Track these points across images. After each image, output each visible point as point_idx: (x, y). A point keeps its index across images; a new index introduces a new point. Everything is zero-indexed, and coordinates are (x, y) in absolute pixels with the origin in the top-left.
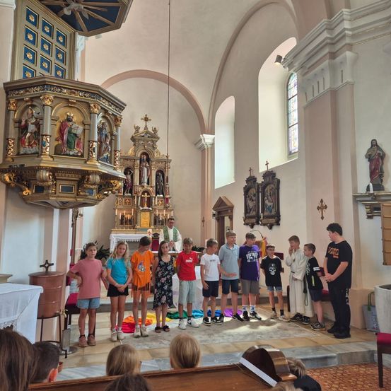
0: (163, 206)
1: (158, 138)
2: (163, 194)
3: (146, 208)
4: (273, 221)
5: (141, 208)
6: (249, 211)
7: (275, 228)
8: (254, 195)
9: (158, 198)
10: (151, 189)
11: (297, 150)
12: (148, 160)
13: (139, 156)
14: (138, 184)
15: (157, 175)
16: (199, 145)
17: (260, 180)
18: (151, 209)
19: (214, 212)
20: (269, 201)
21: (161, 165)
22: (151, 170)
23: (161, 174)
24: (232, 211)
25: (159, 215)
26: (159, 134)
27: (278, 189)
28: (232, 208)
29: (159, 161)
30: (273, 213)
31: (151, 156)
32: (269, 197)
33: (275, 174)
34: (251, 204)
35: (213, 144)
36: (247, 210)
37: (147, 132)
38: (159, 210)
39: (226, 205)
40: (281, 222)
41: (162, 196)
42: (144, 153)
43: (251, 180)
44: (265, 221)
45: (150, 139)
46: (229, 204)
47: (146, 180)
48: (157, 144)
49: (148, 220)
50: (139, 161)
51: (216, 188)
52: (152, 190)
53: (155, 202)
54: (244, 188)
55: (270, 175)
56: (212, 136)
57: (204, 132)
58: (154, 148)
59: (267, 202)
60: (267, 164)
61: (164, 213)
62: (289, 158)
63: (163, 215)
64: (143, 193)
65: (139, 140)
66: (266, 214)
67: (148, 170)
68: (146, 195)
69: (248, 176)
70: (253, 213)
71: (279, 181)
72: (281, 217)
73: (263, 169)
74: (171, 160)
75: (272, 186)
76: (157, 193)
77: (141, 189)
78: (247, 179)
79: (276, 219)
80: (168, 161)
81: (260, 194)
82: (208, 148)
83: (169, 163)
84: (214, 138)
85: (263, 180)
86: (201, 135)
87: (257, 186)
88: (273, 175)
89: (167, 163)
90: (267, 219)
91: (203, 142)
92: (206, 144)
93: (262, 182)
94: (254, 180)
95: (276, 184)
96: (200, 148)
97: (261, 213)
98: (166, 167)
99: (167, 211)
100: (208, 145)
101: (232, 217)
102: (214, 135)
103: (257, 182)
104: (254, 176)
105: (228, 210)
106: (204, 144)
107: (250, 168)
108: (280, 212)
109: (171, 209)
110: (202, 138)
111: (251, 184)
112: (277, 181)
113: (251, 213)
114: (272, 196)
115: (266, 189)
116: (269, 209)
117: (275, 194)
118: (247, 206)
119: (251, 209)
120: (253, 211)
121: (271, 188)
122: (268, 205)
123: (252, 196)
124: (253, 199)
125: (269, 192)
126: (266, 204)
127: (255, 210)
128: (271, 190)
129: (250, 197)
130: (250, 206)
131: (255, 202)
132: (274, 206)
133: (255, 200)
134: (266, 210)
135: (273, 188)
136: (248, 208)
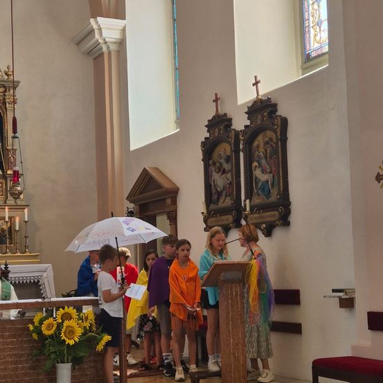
2: (1, 167)
6: (215, 197)
7: (278, 233)
8: (228, 159)
11: (326, 49)
17: (240, 122)
19: (131, 206)
20: (263, 171)
24: (174, 202)
27: (284, 139)
28: (174, 193)
30: (274, 197)
32: (263, 162)
33: (275, 105)
34: (220, 181)
35: (122, 43)
36: (211, 195)
39: (159, 186)
43: (220, 123)
44: (255, 218)
46: (167, 185)
51: (132, 148)
54: (203, 144)
55: (263, 109)
56: (119, 23)
57: (97, 12)
59: (257, 173)
60: (256, 83)
61: (7, 213)
62: (305, 70)
63: (2, 218)
66: (257, 200)
69: (211, 114)
70: (226, 202)
71: (285, 122)
72: (293, 207)
73: (246, 95)
74: (19, 82)
75: (270, 134)
78: (209, 121)
79: (280, 211)
80: (11, 84)
81: (242, 154)
82: (110, 53)
83: (14, 88)
84: (125, 27)
85: (248, 123)
86: (92, 21)
87: (233, 138)
88: (270, 109)
89: (9, 91)
90: (259, 213)
91: (97, 36)
92: (106, 43)
93: (246, 127)
94: (226, 123)
95: (279, 130)
96: (89, 53)
97: (245, 201)
98: (7, 101)
99: (12, 208)
100: (110, 45)
101: (176, 215)
102: (125, 19)
103: (233, 127)
104: (226, 115)
105: (165, 199)
106: (100, 41)
107: (216, 94)
108: (289, 194)
109: (24, 203)
110: (95, 27)
111: (219, 133)
112: (280, 122)
113: (221, 201)
114: (271, 158)
115: (256, 143)
116: (263, 190)
117: (276, 152)
118: (210, 186)
119: (221, 192)
120: (226, 196)
121: (267, 139)
122: (260, 180)
123: (222, 161)
124: (224, 169)
125: (262, 149)
126: (256, 178)
127: (230, 195)
128: (268, 144)
129: (218, 164)
130: (219, 184)
131: (229, 175)
132: (276, 182)
133: (229, 171)
134: (255, 191)
135: (271, 139)
136: (214, 191)
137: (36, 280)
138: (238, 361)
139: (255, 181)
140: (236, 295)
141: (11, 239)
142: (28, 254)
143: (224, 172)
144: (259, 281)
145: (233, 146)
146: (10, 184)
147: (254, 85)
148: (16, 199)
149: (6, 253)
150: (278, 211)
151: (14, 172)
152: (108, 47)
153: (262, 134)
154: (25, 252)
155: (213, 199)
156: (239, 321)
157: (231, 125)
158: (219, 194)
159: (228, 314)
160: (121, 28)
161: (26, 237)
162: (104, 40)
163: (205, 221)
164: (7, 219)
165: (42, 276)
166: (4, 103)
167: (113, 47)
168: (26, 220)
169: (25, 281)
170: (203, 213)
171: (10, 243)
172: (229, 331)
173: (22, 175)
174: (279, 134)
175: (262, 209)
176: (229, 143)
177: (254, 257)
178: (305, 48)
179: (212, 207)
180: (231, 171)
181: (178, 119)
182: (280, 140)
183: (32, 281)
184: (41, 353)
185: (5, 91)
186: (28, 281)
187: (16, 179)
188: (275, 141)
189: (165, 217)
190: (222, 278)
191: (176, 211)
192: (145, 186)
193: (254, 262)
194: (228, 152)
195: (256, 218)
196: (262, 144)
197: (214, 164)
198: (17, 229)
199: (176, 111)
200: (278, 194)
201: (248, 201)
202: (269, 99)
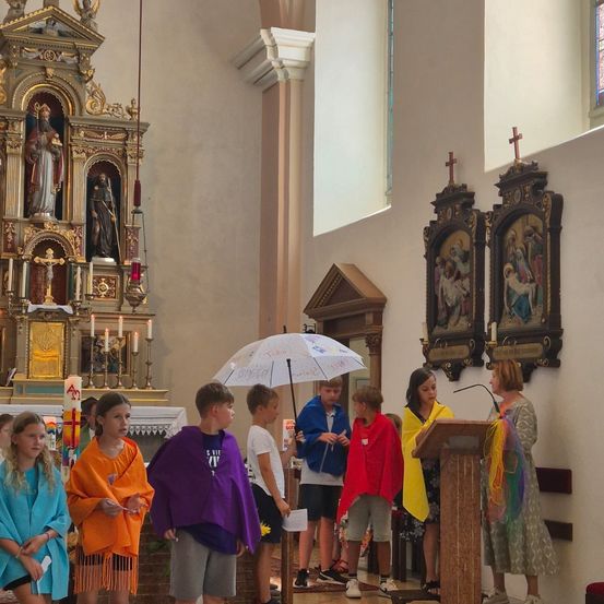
0: (113, 302)
1: (99, 40)
2: (114, 254)
3: (49, 304)
4: (533, 350)
5: (32, 308)
6: (443, 315)
7: (541, 377)
8: (466, 257)
9: (96, 268)
10: (69, 234)
12: (59, 123)
13: (23, 106)
14: (20, 215)
15: (92, 182)
16: (256, 70)
18: (68, 309)
19: (312, 322)
20: (520, 279)
21: (110, 143)
22: (70, 162)
23: (108, 176)
24: (378, 320)
25: (100, 333)
26: (101, 24)
27: (555, 229)
28: (378, 306)
29: (98, 128)
31: (68, 108)
32: (522, 263)
33: (544, 175)
34: (451, 290)
35: (307, 68)
36: (436, 311)
37: (57, 17)
38: (101, 317)
39: (356, 294)
40: (564, 356)
41: (110, 260)
42: (41, 97)
43: (455, 199)
44: (504, 351)
45: (67, 42)
46: (366, 292)
47: (50, 200)
48: (94, 60)
49: (57, 353)
50: (21, 128)
51: (316, 233)
52: (75, 239)
53: (85, 282)
54: (428, 231)
55: (525, 181)
56: (304, 38)
57: (271, 18)
58: (81, 74)
59: (511, 281)
60: (515, 139)
61: (121, 326)
62: (594, 120)
63: (113, 333)
64: (40, 249)
65: (23, 45)
66: (509, 324)
67: (57, 163)
68: (50, 257)
69: (441, 184)
70: (461, 324)
71: (558, 202)
72: (567, 338)
73: (498, 157)
74: (147, 125)
75: (533, 219)
76: (93, 250)
77: (29, 234)
78: (437, 195)
79: (545, 343)
80: (135, 128)
81: (487, 251)
82: (288, 83)
83: (140, 134)
84: (313, 43)
85: (500, 201)
86: (263, 33)
87: (475, 223)
88: (536, 180)
89: (133, 137)
90: (512, 344)
91: (270, 56)
92: (283, 67)
93: (497, 207)
94: (464, 200)
95: (548, 215)
96: (257, 82)
97: (489, 324)
98: (129, 153)
99: (128, 318)
100: (289, 71)
101: (380, 340)
102: (313, 31)
103: (475, 207)
104: (465, 186)
105: (363, 315)
106: (274, 64)
107: (451, 154)
108: (560, 317)
109: (147, 311)
110: (267, 42)
111: (453, 215)
112: (550, 203)
113: (452, 322)
114: (533, 257)
115: (511, 234)
116: (520, 309)
117: (542, 250)
118: (436, 297)
119: (453, 308)
120: (460, 314)
121: (528, 228)
122: (514, 292)
123: (456, 259)
124: (459, 273)
125: (520, 244)
126: (509, 288)
127: (466, 314)
128: (530, 235)
129: (449, 264)
130: (450, 295)
131: (466, 282)
132: (540, 297)
133: (466, 275)
134: (507, 308)
135: (535, 229)
136: (441, 306)
137: (161, 432)
138: (468, 578)
139: (508, 293)
140: (469, 473)
141: (125, 365)
142: (151, 390)
143: (459, 276)
144: (506, 453)
145: (474, 236)
146: (127, 280)
147: (511, 141)
148: (134, 306)
149: (117, 386)
150: (542, 343)
151: (134, 264)
152: (286, 74)
153: (520, 220)
154: (147, 386)
155: (439, 318)
156: (472, 514)
157: (473, 203)
158: (450, 311)
159: (454, 502)
160: (307, 45)
161: (148, 364)
162: (281, 62)
163: (426, 353)
164: (121, 335)
165: (169, 425)
166: (124, 156)
167: (293, 75)
168: (150, 337)
169: (143, 432)
170: (422, 340)
171: (124, 373)
172: (455, 529)
173: (146, 267)
174: (548, 220)
175: (517, 338)
176: (469, 231)
177: (499, 415)
178: (597, 85)
179: (438, 330)
180: (469, 275)
181: (390, 189)
182: (550, 230)
183: (155, 432)
184: (161, 547)
185: (126, 139)
186: (149, 433)
187: (136, 275)
188: (541, 230)
189: (363, 342)
190: (446, 446)
191: (379, 335)
192: (335, 293)
193: (499, 423)
194: (467, 246)
195: (506, 353)
196: (520, 236)
197: (444, 263)
198: (136, 350)
199: (388, 176)
200: (543, 316)
201: (494, 325)
202: (535, 165)
